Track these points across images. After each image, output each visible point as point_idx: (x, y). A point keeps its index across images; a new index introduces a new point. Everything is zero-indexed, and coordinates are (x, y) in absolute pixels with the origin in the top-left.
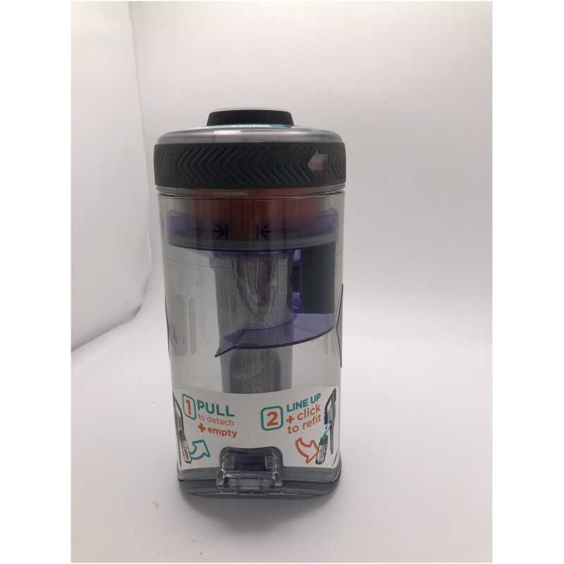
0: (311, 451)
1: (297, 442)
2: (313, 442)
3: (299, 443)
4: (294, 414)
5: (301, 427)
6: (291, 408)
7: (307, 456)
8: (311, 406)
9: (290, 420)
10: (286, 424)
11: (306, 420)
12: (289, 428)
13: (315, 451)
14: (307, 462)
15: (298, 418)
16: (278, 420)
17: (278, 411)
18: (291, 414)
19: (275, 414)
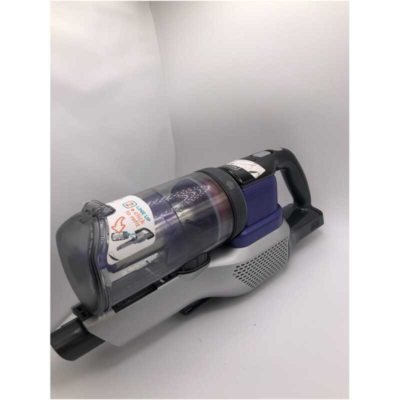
0: (119, 228)
1: (122, 217)
2: (124, 226)
3: (122, 218)
4: (136, 210)
5: (131, 216)
6: (139, 208)
7: (115, 226)
8: (143, 216)
9: (133, 210)
10: (130, 210)
11: (135, 217)
12: (128, 211)
13: (119, 231)
14: (112, 227)
15: (135, 213)
16: (130, 206)
17: (135, 204)
18: (136, 209)
19: (133, 204)
